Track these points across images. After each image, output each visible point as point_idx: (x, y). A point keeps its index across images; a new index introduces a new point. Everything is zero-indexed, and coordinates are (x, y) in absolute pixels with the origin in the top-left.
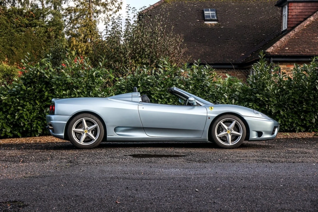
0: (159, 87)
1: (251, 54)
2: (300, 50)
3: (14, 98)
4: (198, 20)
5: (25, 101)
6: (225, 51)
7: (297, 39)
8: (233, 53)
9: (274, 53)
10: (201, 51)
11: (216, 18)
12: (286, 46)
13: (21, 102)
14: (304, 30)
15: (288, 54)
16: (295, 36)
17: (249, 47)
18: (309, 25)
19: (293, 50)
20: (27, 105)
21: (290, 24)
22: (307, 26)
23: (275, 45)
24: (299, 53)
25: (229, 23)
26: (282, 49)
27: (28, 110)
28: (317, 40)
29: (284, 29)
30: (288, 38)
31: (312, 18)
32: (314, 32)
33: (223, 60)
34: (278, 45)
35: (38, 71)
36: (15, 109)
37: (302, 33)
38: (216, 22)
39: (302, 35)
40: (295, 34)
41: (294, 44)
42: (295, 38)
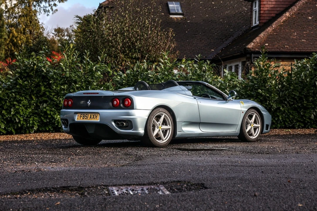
1: (220, 50)
2: (280, 46)
3: (9, 93)
4: (163, 14)
5: (21, 96)
6: (194, 46)
7: (276, 35)
8: (203, 49)
9: (254, 49)
12: (265, 42)
13: (18, 96)
14: (281, 26)
15: (269, 50)
16: (273, 32)
17: (218, 43)
18: (285, 21)
20: (23, 100)
21: (263, 20)
22: (284, 22)
23: (254, 41)
24: (279, 49)
25: (195, 17)
26: (262, 45)
27: (24, 106)
28: (295, 36)
29: (254, 25)
30: (267, 34)
31: (287, 14)
32: (291, 28)
34: (258, 41)
35: (34, 64)
36: (11, 104)
37: (279, 29)
38: (181, 16)
39: (280, 31)
40: (273, 30)
41: (273, 40)
42: (273, 34)
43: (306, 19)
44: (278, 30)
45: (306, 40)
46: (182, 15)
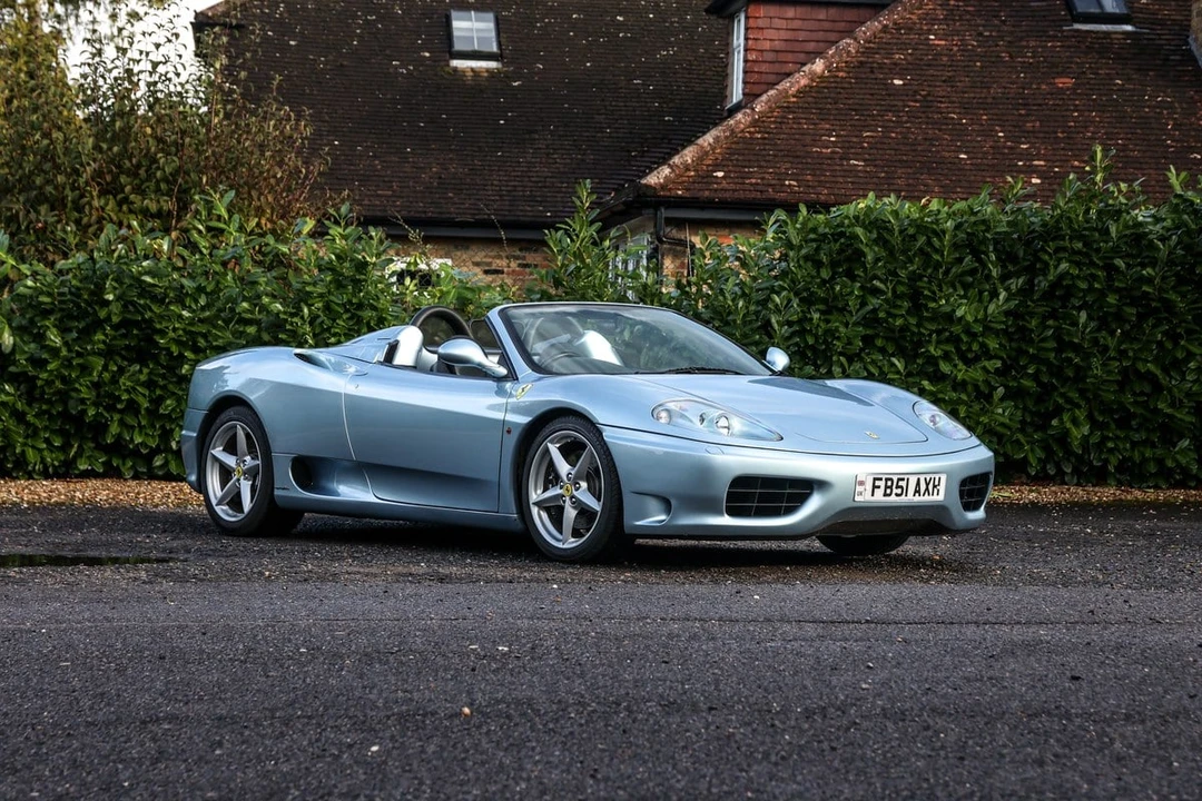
0: (190, 307)
1: (614, 189)
2: (765, 182)
4: (427, 54)
6: (519, 174)
7: (760, 141)
8: (548, 184)
9: (670, 189)
10: (428, 170)
11: (495, 49)
12: (717, 167)
14: (787, 108)
15: (727, 195)
16: (752, 129)
17: (608, 165)
19: (740, 181)
21: (753, 83)
22: (801, 93)
23: (676, 160)
24: (761, 192)
25: (543, 69)
26: (703, 178)
28: (827, 148)
29: (735, 101)
30: (726, 137)
31: (819, 66)
32: (821, 117)
33: (509, 211)
34: (690, 161)
37: (778, 120)
38: (492, 65)
39: (778, 125)
40: (754, 123)
41: (747, 158)
42: (751, 138)
43: (882, 87)
44: (774, 122)
45: (864, 160)
46: (497, 60)
